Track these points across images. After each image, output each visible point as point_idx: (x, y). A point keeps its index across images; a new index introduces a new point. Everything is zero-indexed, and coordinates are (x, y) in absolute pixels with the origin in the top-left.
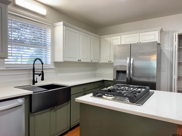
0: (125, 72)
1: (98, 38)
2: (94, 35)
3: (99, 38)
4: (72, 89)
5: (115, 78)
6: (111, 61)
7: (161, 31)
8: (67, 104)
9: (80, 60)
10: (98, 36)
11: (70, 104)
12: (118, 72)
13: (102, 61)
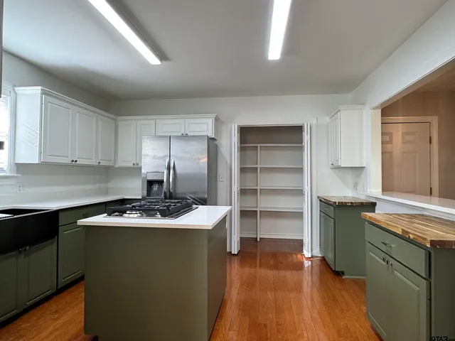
0: (160, 182)
1: (113, 119)
2: (104, 113)
3: (115, 120)
4: (61, 215)
5: (145, 194)
6: (137, 164)
7: (217, 120)
8: (52, 244)
9: (76, 161)
10: (112, 116)
11: (56, 244)
12: (150, 183)
13: (120, 164)
